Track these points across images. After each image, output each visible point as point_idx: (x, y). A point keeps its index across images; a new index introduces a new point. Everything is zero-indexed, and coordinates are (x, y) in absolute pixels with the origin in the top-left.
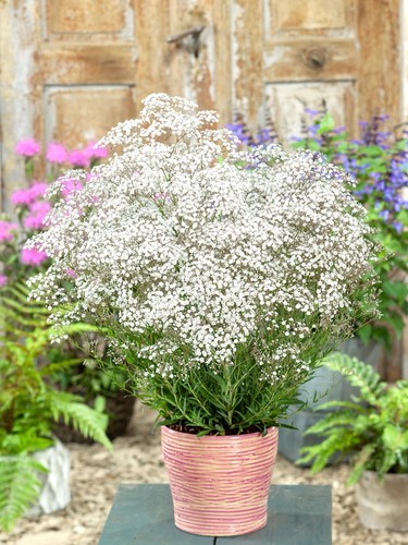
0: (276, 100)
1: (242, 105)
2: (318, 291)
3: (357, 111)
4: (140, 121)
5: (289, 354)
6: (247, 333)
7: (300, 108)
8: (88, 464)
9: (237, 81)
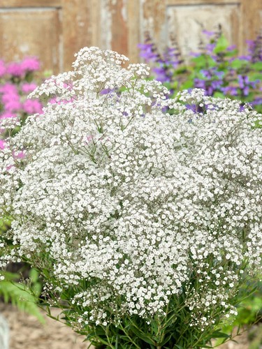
0: (176, 19)
1: (148, 24)
2: (249, 244)
3: (241, 28)
4: (72, 73)
5: (218, 300)
6: (179, 285)
7: (196, 27)
8: (25, 325)
9: (144, 4)
